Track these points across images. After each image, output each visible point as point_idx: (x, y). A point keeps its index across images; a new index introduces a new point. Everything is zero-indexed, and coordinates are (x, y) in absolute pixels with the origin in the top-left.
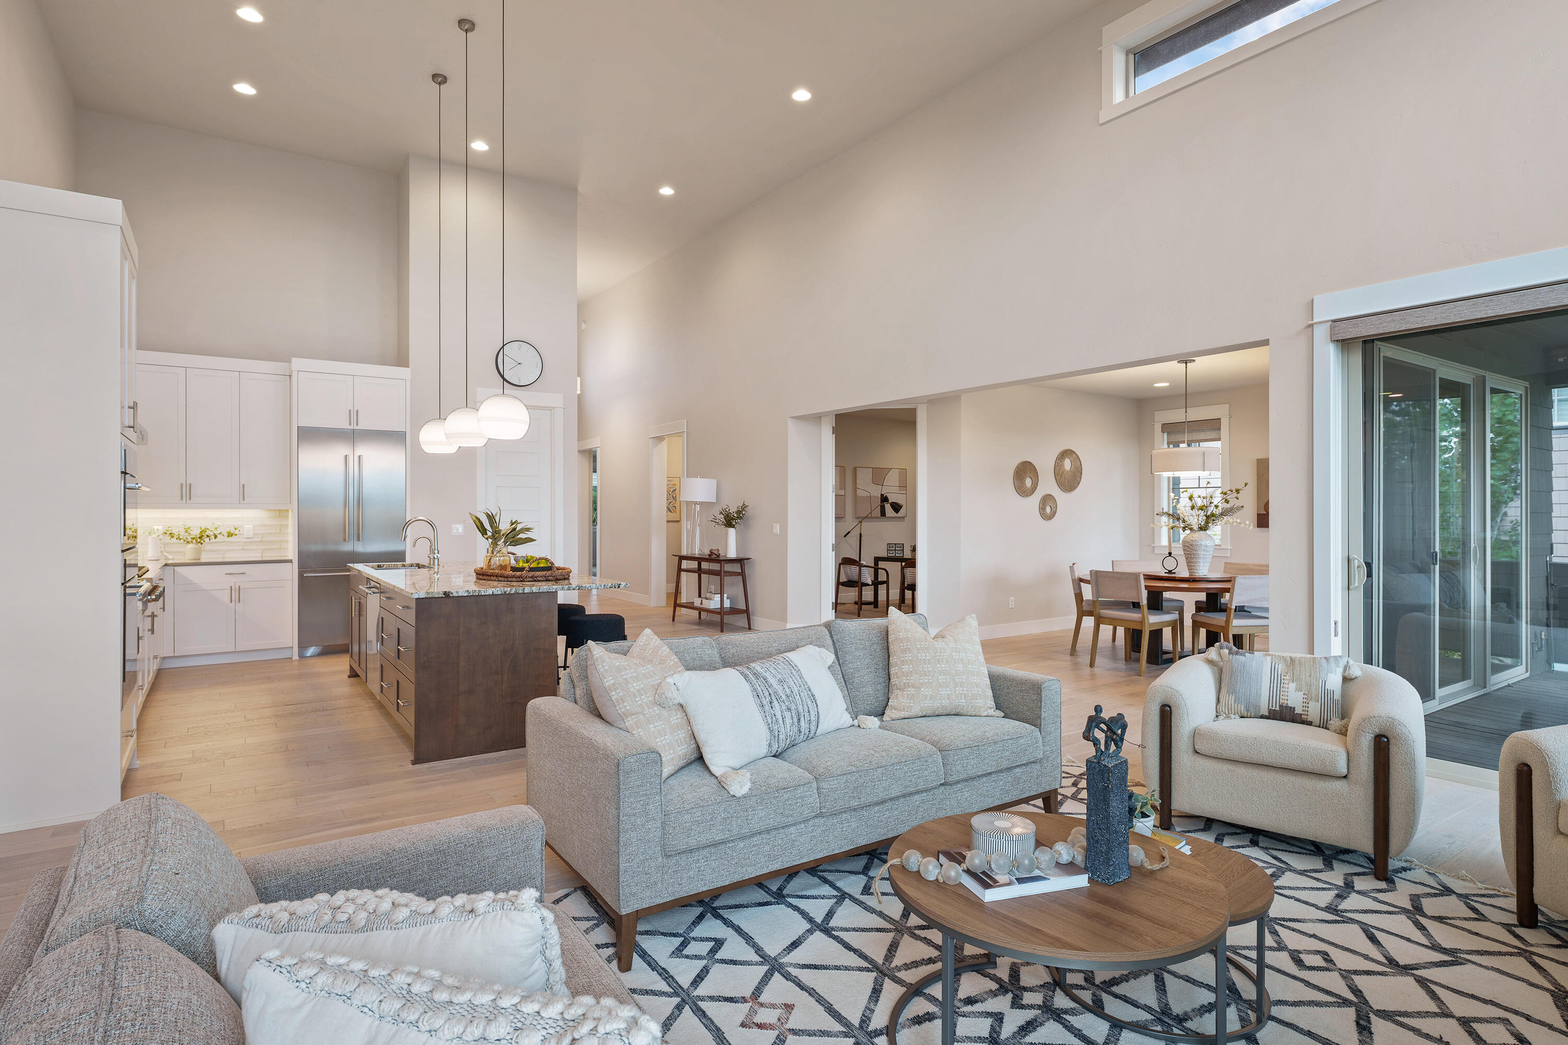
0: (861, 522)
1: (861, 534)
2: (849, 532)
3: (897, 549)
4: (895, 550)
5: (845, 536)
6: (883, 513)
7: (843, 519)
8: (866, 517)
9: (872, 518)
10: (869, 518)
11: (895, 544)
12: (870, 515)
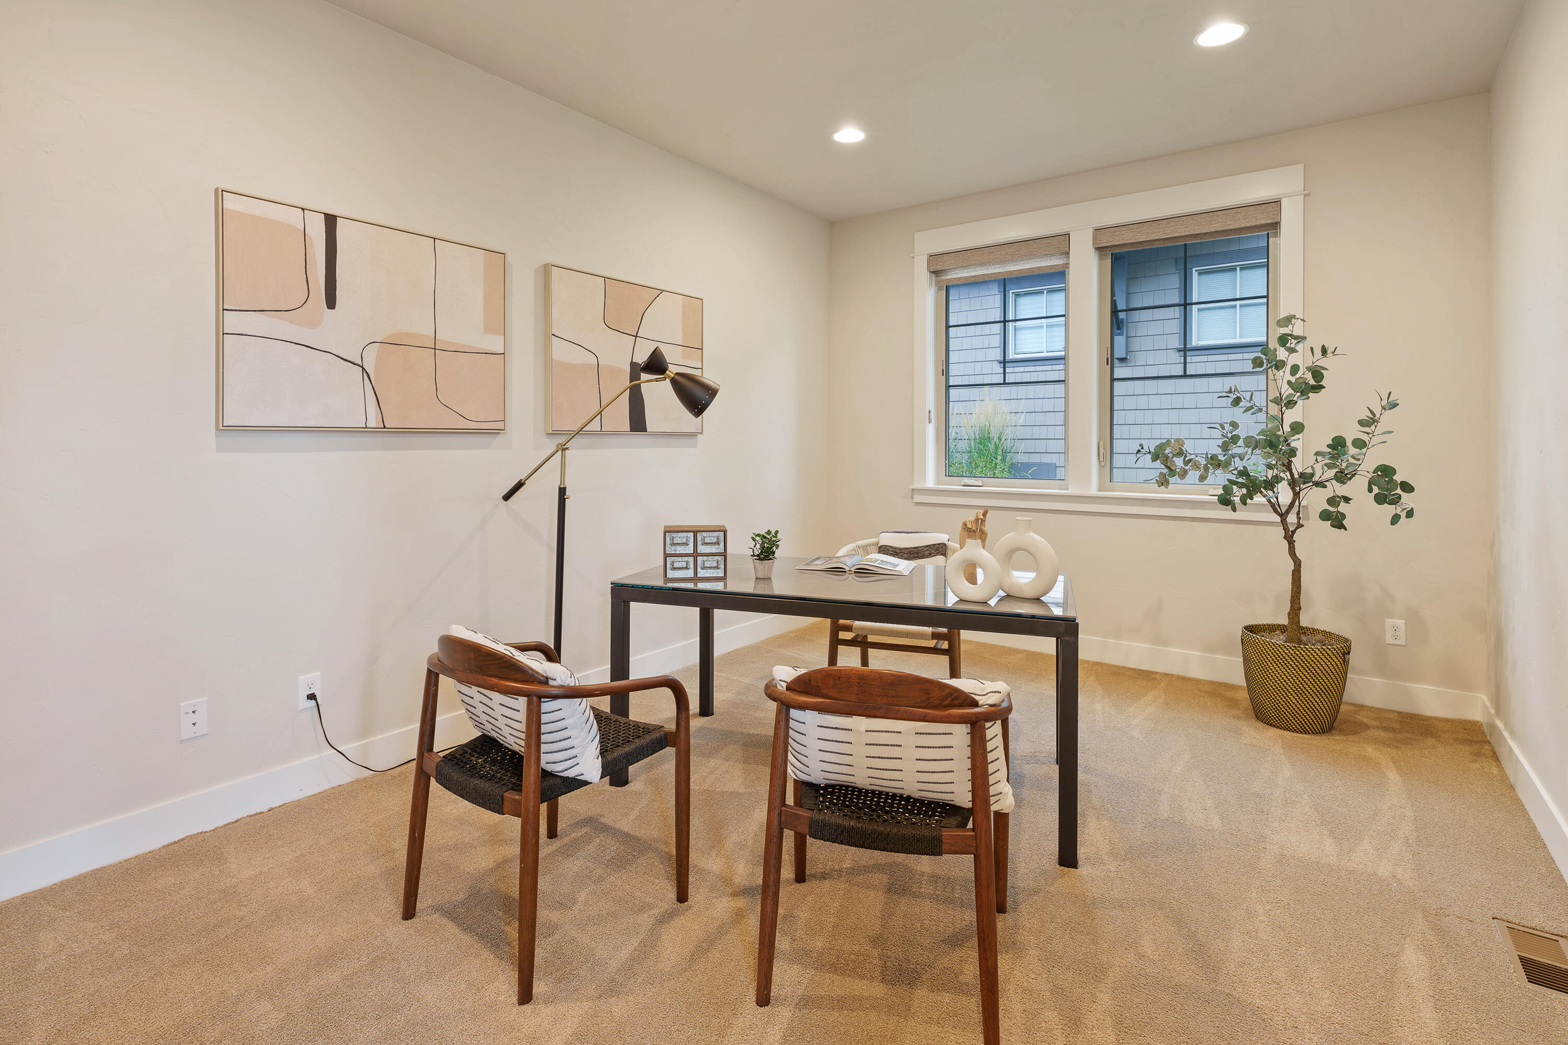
0: (563, 448)
1: (562, 491)
2: (520, 485)
3: (702, 549)
4: (695, 555)
5: (507, 497)
6: (638, 423)
7: (499, 439)
8: (579, 432)
9: (601, 433)
10: (592, 433)
11: (695, 533)
12: (595, 426)
